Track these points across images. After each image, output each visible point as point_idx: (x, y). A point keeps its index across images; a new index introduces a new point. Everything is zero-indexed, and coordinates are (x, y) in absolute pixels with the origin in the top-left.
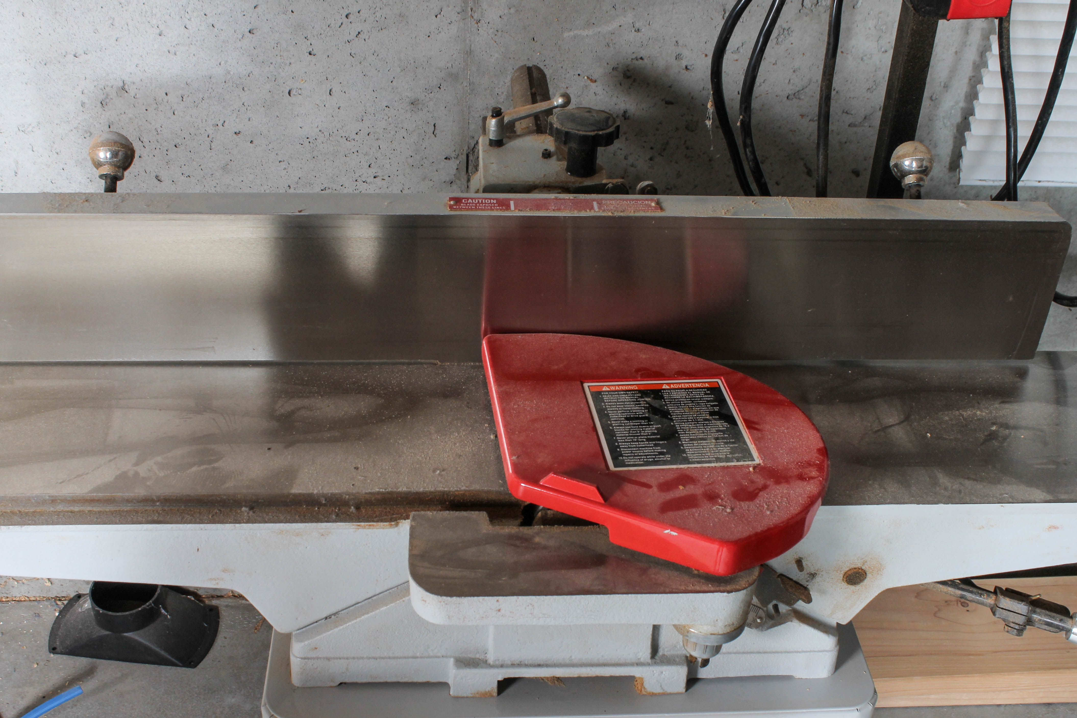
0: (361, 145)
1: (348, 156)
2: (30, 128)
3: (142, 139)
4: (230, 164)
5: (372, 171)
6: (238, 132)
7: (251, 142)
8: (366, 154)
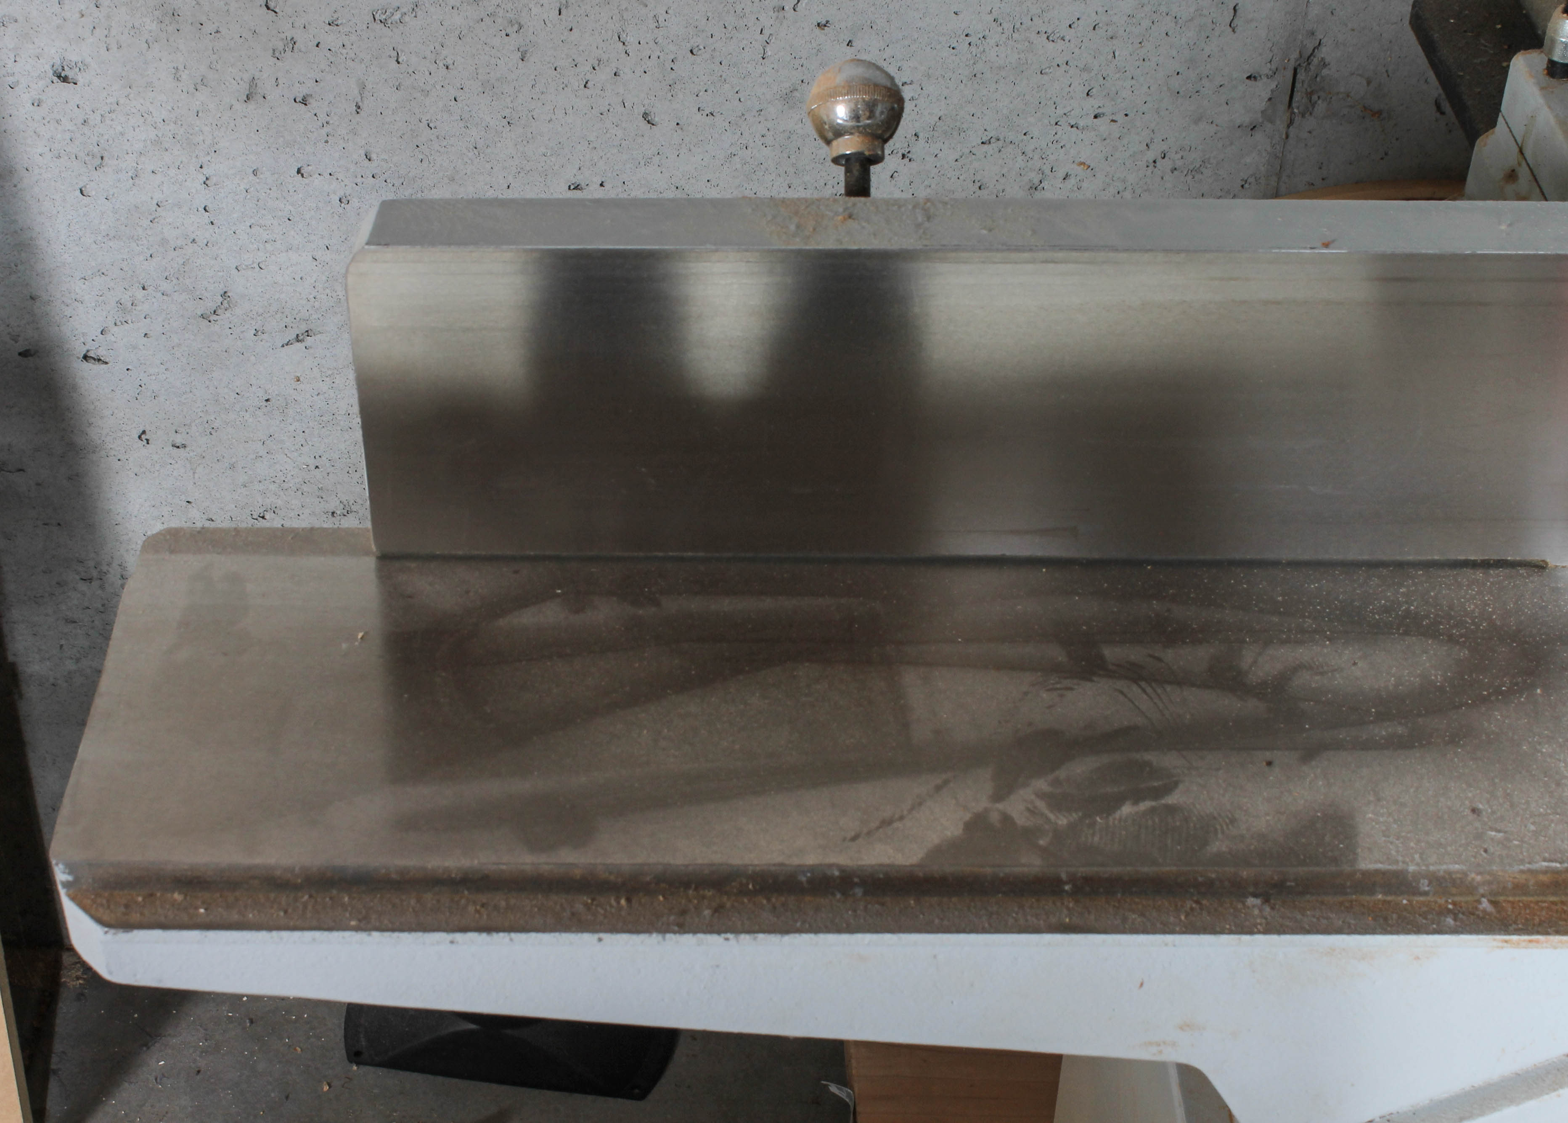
0: (1077, 51)
1: (1046, 73)
2: (397, 16)
3: (623, 36)
4: (799, 88)
5: (1091, 105)
6: (824, 22)
7: (849, 43)
8: (1086, 69)
